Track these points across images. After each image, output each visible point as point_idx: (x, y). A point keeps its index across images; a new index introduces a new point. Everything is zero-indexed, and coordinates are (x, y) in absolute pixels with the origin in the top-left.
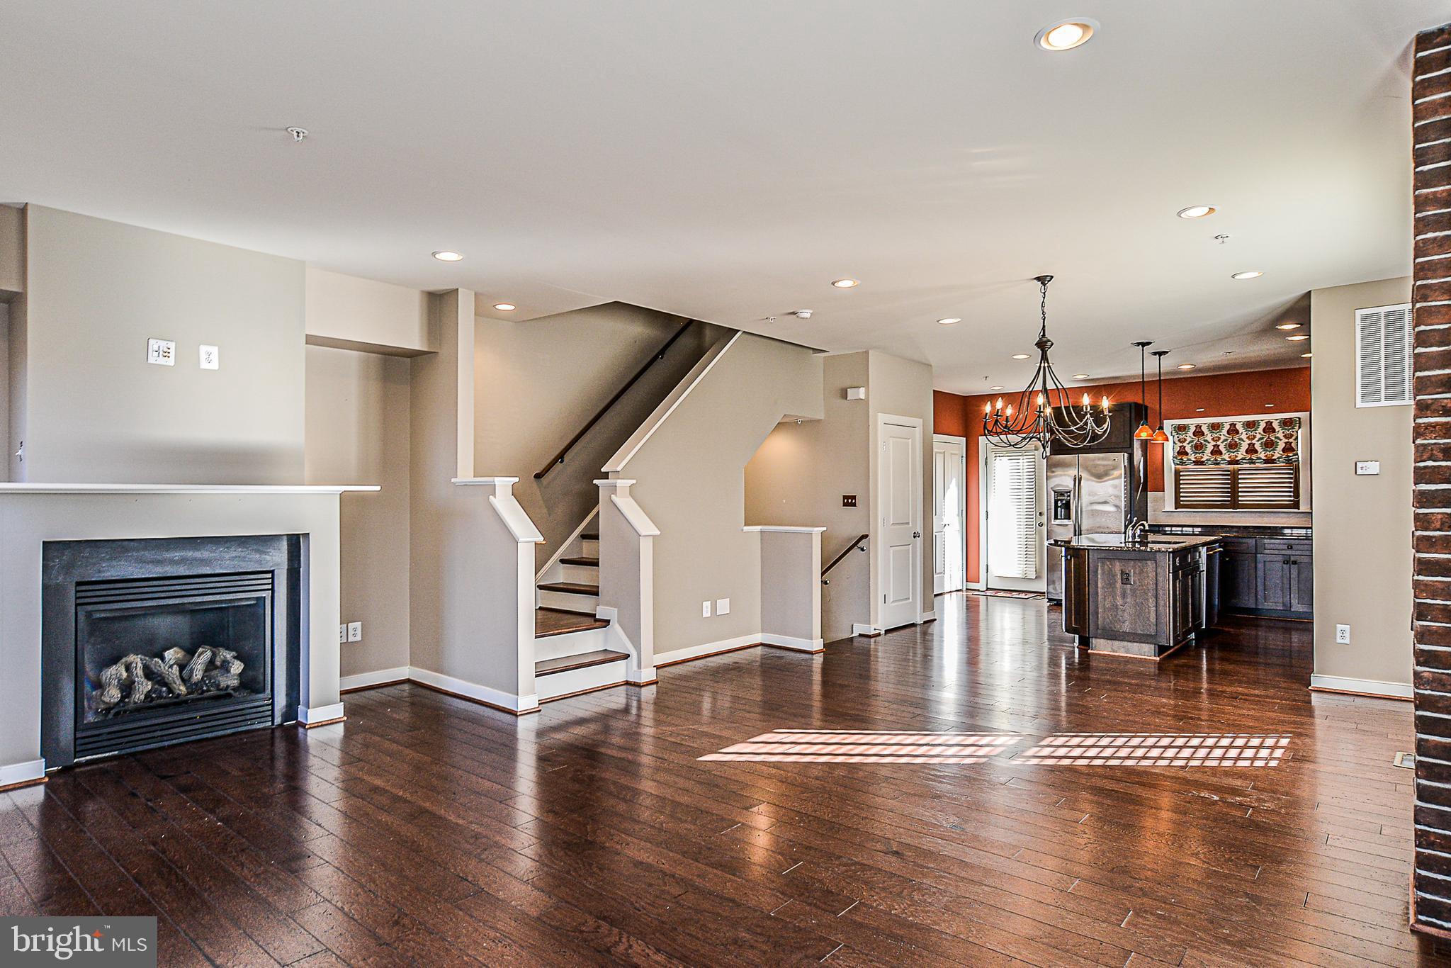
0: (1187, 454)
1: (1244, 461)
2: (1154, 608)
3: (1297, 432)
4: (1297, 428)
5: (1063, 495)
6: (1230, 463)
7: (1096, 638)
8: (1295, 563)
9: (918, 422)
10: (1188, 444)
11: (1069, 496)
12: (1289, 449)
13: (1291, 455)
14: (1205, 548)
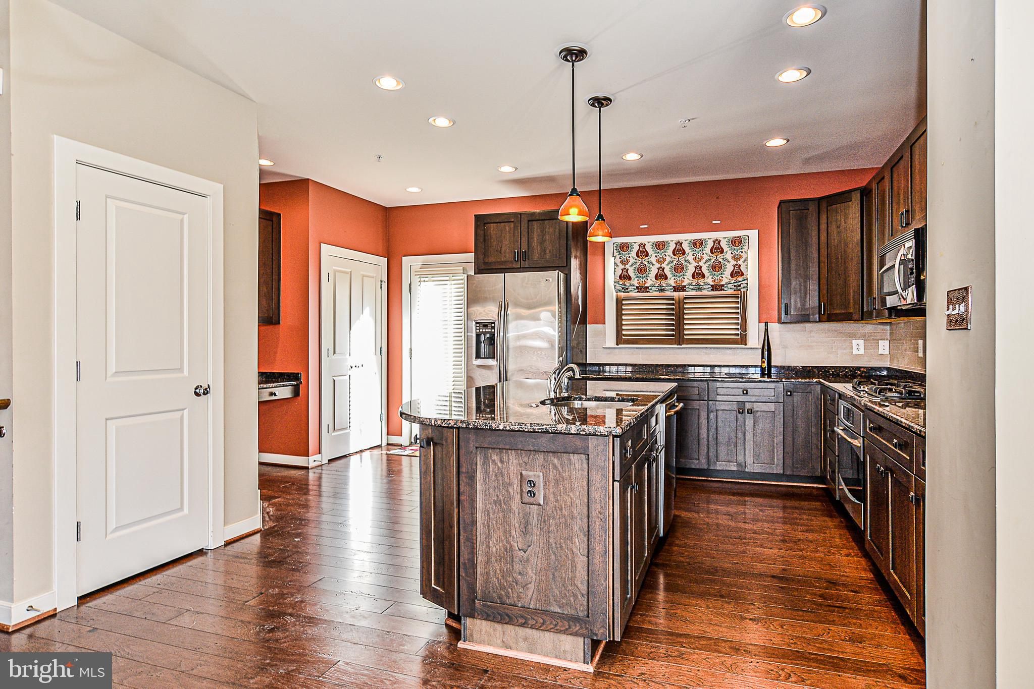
0: (630, 278)
1: (691, 287)
2: (585, 559)
3: (746, 253)
4: (746, 248)
5: (485, 326)
6: (676, 289)
7: (473, 617)
8: (750, 412)
9: (216, 189)
10: (631, 266)
11: (493, 328)
12: (737, 273)
13: (741, 279)
14: (664, 405)
